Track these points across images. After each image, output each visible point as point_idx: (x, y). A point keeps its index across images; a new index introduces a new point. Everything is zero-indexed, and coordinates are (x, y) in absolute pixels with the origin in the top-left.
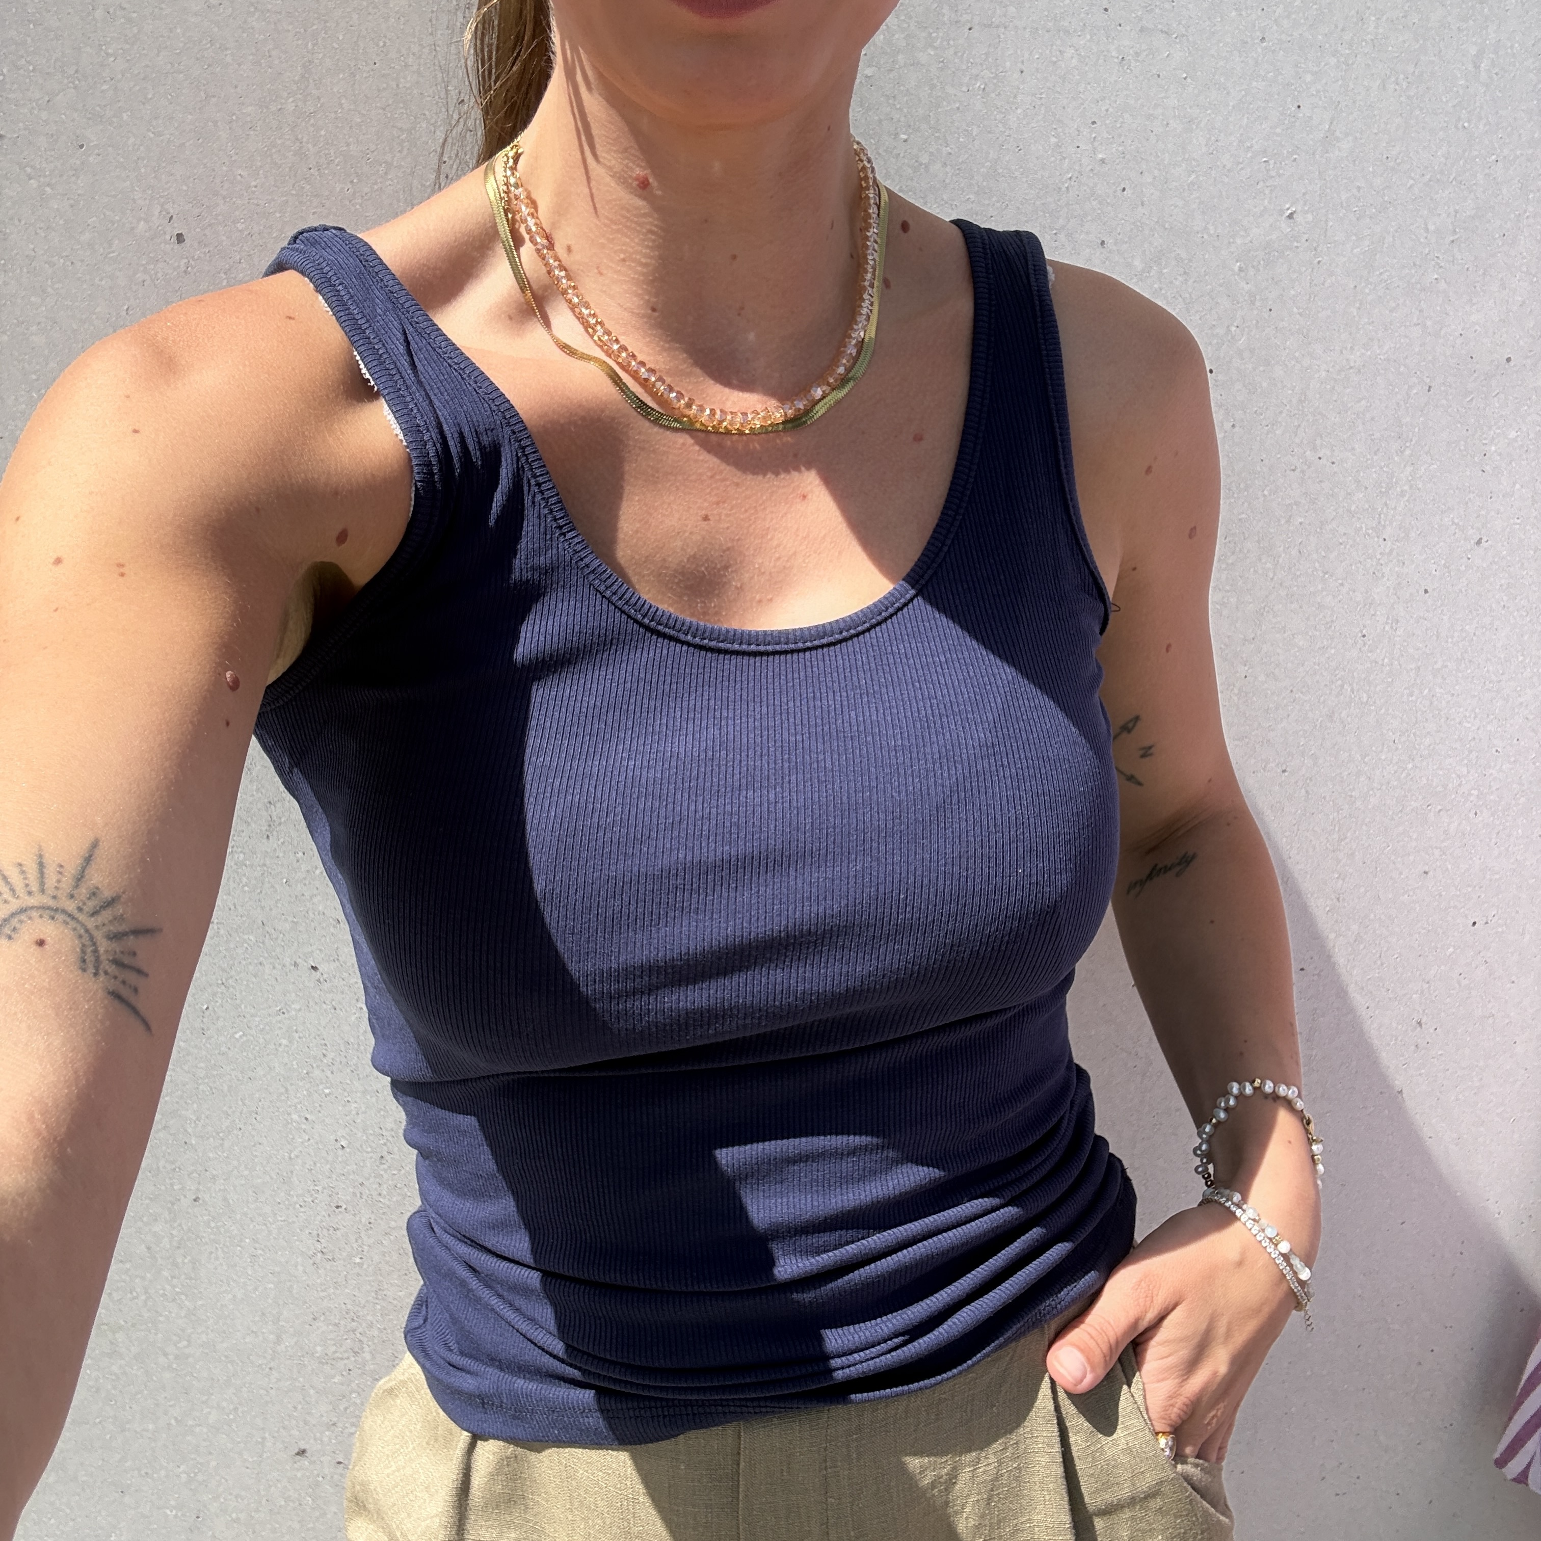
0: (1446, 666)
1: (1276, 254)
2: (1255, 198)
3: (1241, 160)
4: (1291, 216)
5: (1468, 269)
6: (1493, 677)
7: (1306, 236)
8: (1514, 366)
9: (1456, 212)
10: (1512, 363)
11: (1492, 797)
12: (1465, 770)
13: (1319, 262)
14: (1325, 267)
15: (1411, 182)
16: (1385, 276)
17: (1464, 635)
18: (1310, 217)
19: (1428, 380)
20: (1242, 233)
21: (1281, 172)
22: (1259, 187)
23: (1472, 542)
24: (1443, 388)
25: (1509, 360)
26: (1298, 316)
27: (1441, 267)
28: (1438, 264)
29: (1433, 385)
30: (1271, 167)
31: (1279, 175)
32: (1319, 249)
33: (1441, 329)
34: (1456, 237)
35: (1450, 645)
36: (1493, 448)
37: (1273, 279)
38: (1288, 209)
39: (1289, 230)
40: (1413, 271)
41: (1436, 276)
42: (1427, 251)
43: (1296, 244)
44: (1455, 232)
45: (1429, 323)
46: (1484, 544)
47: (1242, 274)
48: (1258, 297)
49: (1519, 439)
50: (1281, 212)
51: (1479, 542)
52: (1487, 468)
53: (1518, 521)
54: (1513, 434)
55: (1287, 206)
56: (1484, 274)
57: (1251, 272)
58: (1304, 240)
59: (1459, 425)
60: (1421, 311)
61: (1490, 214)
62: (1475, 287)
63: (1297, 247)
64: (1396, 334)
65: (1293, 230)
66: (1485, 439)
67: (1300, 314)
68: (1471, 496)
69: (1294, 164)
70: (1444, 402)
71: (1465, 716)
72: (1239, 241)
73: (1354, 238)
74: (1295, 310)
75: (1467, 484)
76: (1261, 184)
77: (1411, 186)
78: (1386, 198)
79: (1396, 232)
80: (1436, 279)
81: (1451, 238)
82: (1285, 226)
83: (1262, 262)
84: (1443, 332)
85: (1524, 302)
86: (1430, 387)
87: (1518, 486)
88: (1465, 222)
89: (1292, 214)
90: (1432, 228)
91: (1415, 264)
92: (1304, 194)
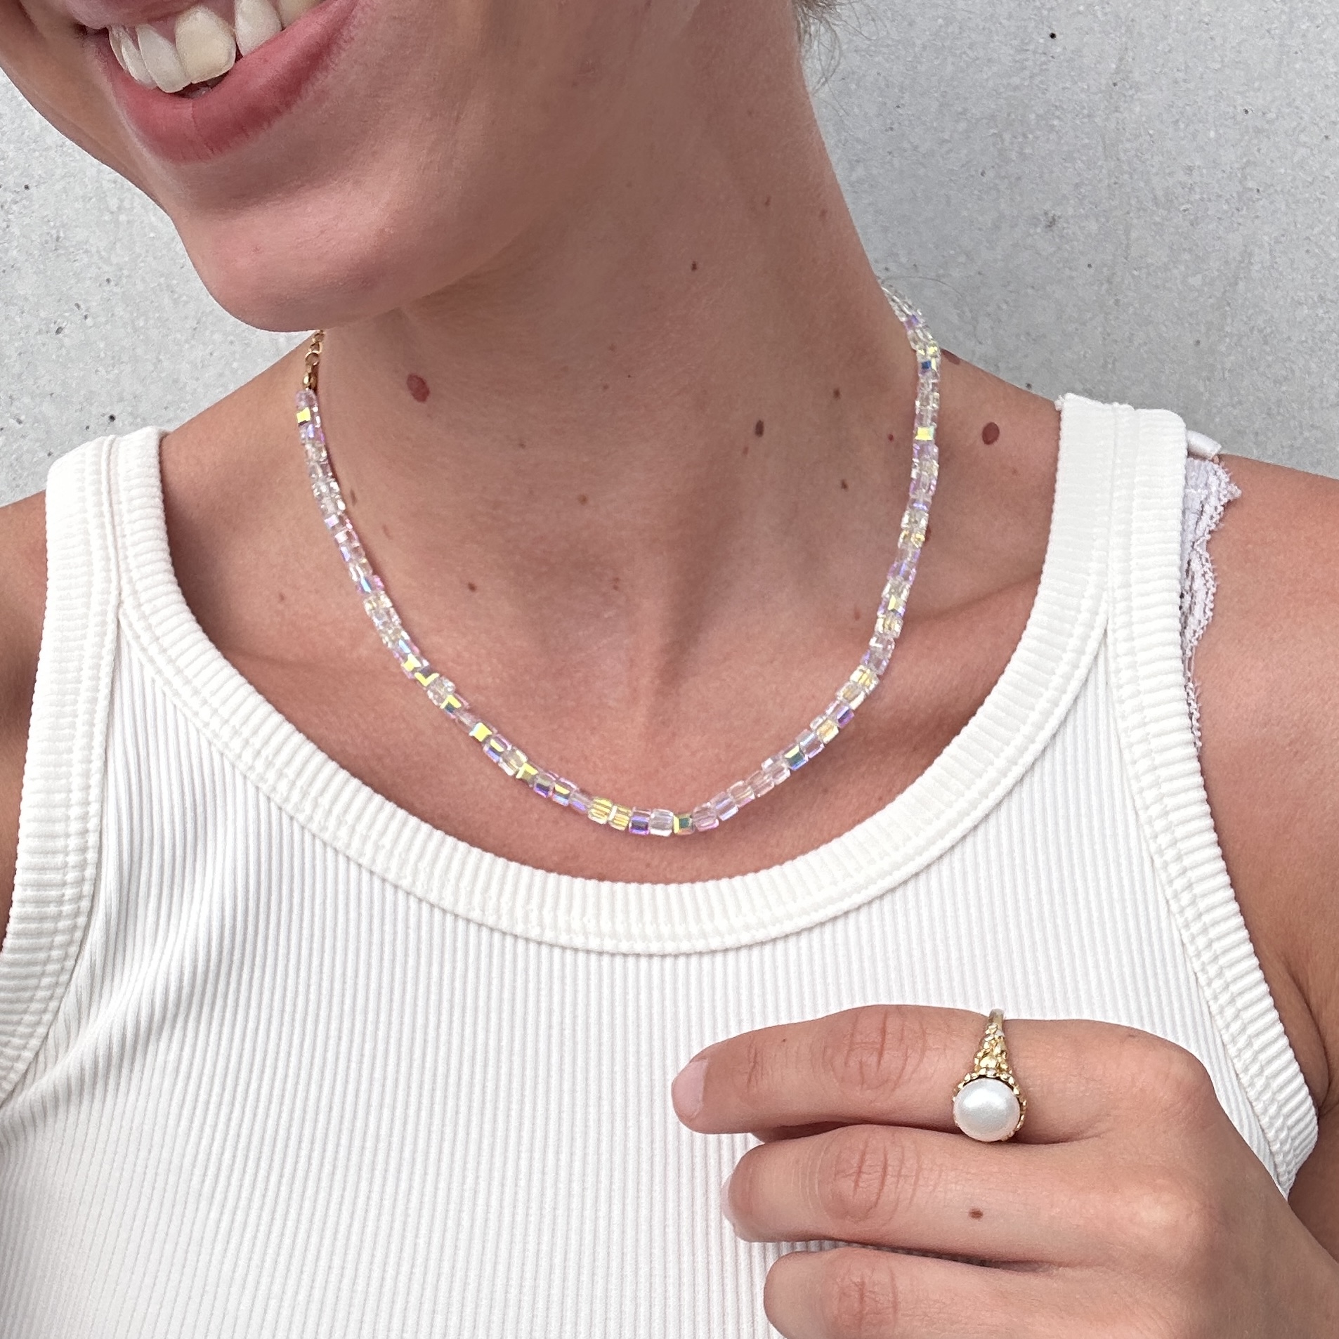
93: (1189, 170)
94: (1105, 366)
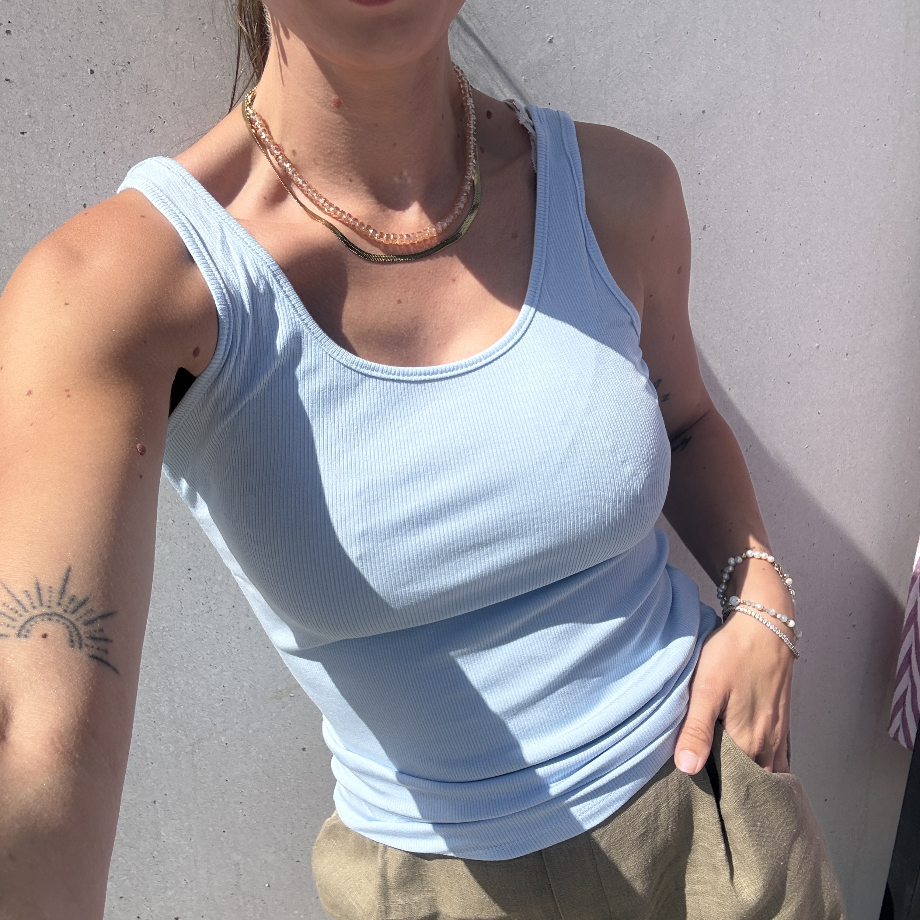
0: (697, 306)
1: (546, 67)
2: (526, 33)
3: (512, 10)
4: (551, 41)
5: (668, 58)
6: (727, 308)
7: (563, 53)
8: (708, 115)
9: (655, 22)
10: (706, 114)
11: (738, 378)
12: (719, 365)
13: (574, 68)
14: (579, 71)
15: (623, 7)
16: (618, 71)
17: (705, 285)
18: (563, 40)
19: (656, 133)
20: (522, 57)
21: (539, 13)
22: (526, 25)
23: (700, 228)
24: (666, 137)
25: (704, 112)
26: (567, 105)
27: (652, 59)
28: (650, 58)
29: (660, 135)
30: (532, 11)
31: (539, 16)
32: (573, 59)
33: (659, 99)
34: (658, 38)
35: (697, 293)
36: (703, 169)
37: (547, 84)
38: (548, 37)
39: (551, 50)
40: (635, 65)
41: (649, 66)
42: (641, 51)
43: (557, 59)
44: (656, 36)
45: (650, 97)
46: (707, 229)
47: (527, 84)
48: (540, 97)
49: (718, 160)
50: (544, 40)
51: (704, 228)
52: (702, 182)
53: (726, 211)
54: (714, 158)
55: (547, 35)
56: (679, 60)
57: (533, 81)
58: (562, 56)
59: (680, 158)
60: (644, 90)
61: (677, 21)
62: (675, 69)
63: (558, 61)
64: (631, 107)
65: (553, 50)
66: (697, 164)
67: (569, 104)
68: (695, 200)
69: (547, 6)
70: (668, 145)
71: (714, 334)
72: (521, 62)
73: (593, 49)
74: (565, 102)
75: (691, 194)
76: (528, 23)
77: (623, 10)
78: (609, 21)
79: (620, 41)
80: (650, 68)
81: (655, 40)
82: (549, 49)
83: (538, 74)
84: (660, 101)
85: (707, 74)
86: (658, 137)
87: (722, 190)
88: (661, 28)
89: (551, 40)
90: (641, 35)
91: (635, 61)
92: (557, 25)
93: (591, 16)
94: (573, 94)
